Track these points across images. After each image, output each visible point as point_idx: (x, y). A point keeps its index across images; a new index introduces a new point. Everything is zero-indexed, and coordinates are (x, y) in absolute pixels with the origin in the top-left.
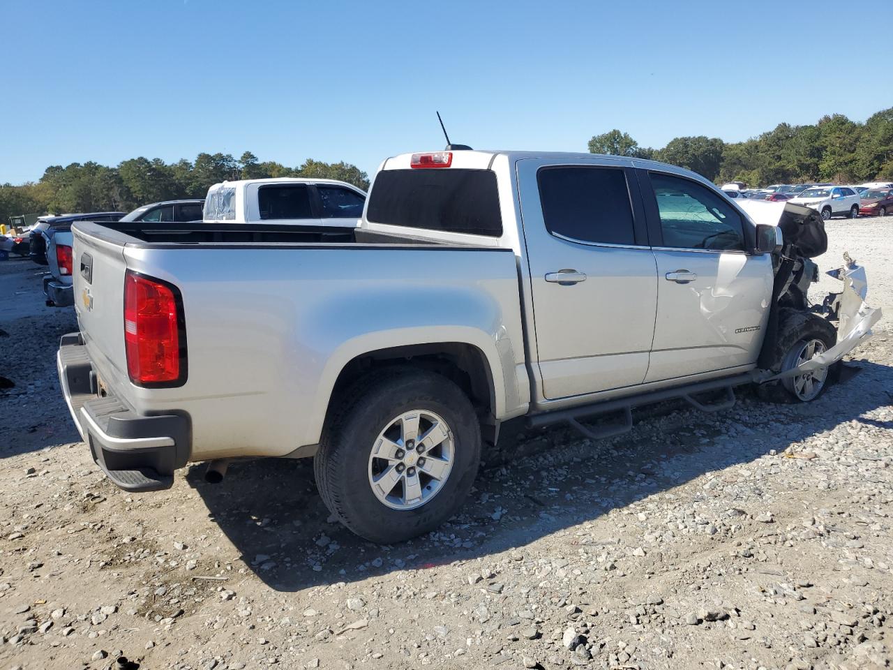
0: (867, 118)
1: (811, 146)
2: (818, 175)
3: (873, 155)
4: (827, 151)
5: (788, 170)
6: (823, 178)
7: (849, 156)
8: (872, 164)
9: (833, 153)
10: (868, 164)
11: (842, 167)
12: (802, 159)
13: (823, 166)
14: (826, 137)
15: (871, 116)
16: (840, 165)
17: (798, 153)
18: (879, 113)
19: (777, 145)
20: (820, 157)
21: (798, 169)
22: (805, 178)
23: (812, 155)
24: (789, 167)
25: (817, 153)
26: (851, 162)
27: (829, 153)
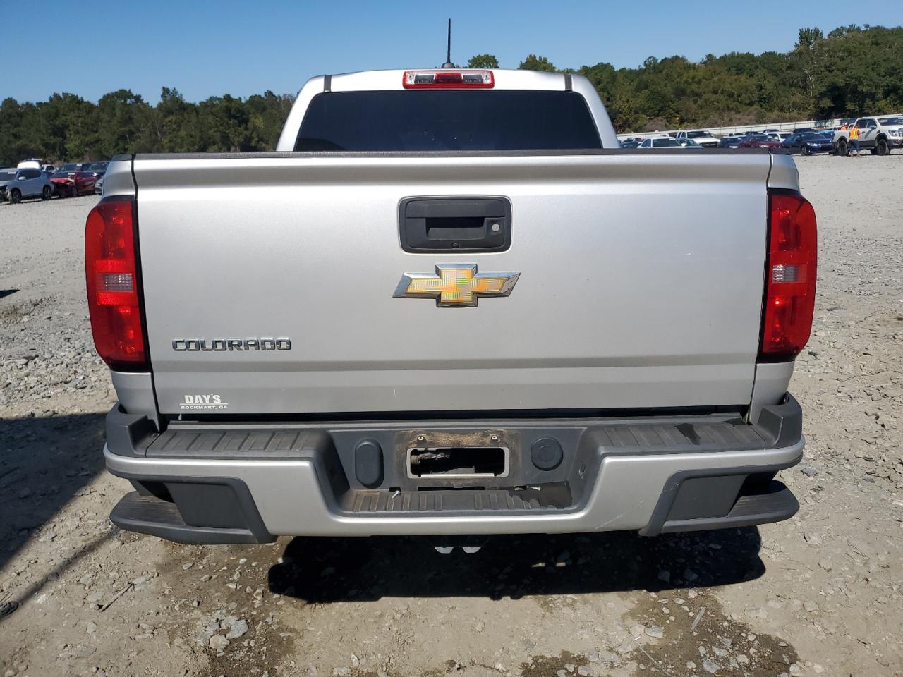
0: (98, 99)
1: (51, 124)
2: (66, 155)
3: (116, 136)
4: (70, 130)
5: (32, 149)
6: (72, 158)
7: (94, 136)
8: (117, 145)
9: (77, 132)
10: (114, 144)
11: (89, 147)
12: (45, 138)
13: (70, 146)
14: (65, 115)
15: (101, 97)
16: (87, 145)
17: (38, 130)
18: (108, 95)
19: (9, 122)
20: (64, 137)
21: (43, 149)
22: (54, 158)
23: (55, 134)
24: (32, 146)
25: (60, 131)
26: (97, 142)
27: (72, 132)
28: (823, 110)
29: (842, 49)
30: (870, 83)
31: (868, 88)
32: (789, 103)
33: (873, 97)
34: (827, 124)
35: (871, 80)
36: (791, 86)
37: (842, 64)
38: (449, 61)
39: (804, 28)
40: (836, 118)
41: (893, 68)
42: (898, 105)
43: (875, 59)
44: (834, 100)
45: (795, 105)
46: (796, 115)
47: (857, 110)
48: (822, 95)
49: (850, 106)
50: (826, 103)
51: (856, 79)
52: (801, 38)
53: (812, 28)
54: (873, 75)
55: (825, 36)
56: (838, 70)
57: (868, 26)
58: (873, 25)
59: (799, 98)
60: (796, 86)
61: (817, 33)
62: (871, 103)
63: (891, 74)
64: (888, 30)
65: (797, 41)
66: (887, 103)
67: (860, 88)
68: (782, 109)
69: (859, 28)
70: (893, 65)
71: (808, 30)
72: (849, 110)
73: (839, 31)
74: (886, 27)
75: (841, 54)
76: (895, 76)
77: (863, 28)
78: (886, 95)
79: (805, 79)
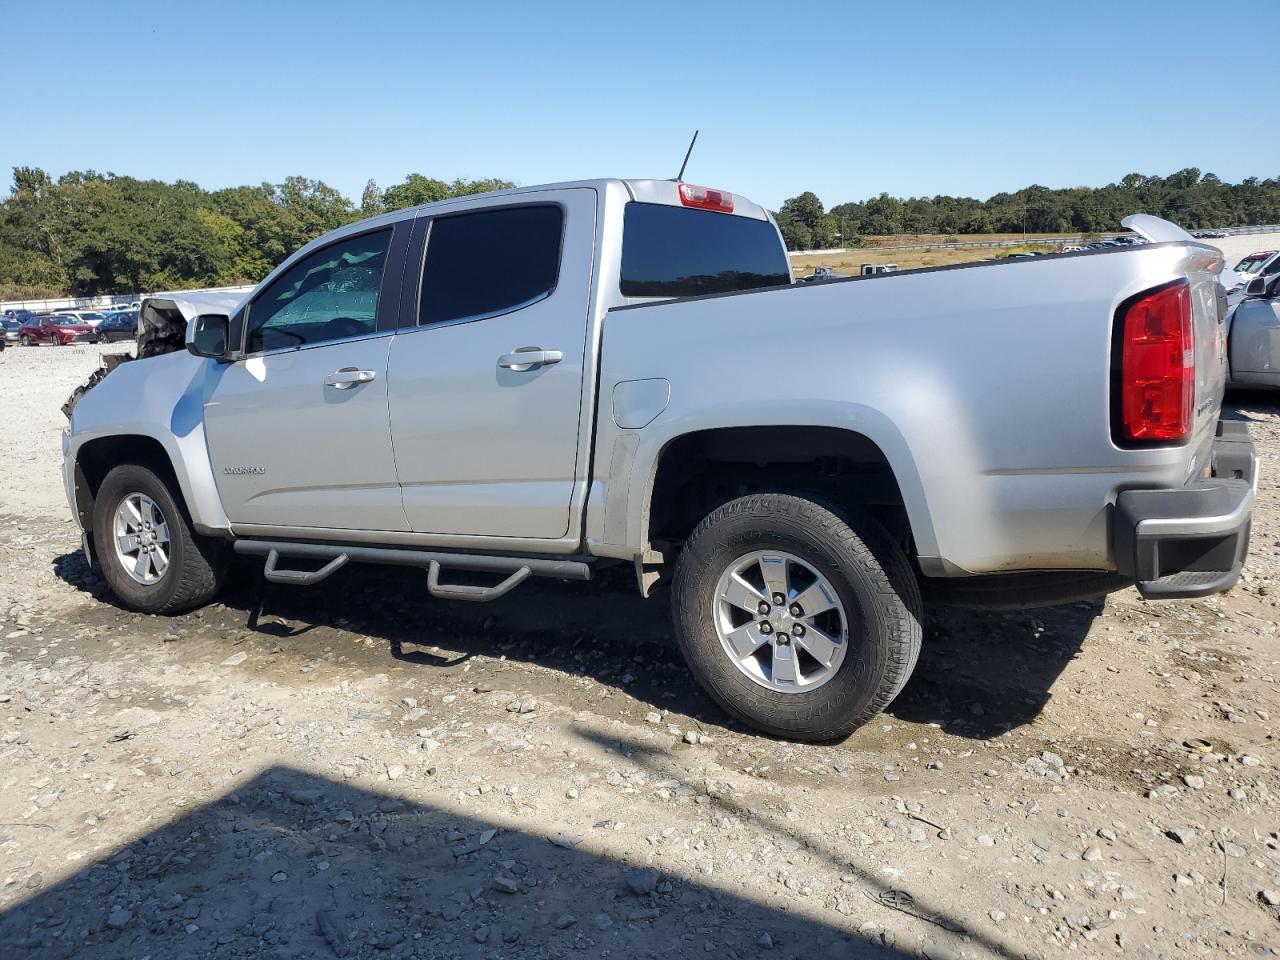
28: (82, 284)
29: (92, 202)
30: (140, 249)
31: (139, 256)
32: (28, 272)
33: (148, 268)
34: (94, 302)
35: (141, 246)
36: (25, 247)
37: (99, 223)
38: (680, 177)
39: (20, 167)
40: (104, 294)
41: (164, 232)
42: (181, 280)
43: (140, 218)
44: (97, 269)
45: (37, 277)
46: (44, 290)
47: (131, 284)
48: (78, 263)
49: (120, 279)
50: (86, 274)
51: (121, 243)
52: (18, 180)
53: (32, 168)
54: (142, 238)
55: (55, 181)
56: (93, 230)
57: (112, 175)
58: (120, 174)
59: (42, 265)
60: (33, 247)
61: (41, 177)
62: (147, 276)
63: (163, 241)
64: (140, 183)
65: (13, 183)
66: (165, 276)
67: (129, 255)
68: (18, 280)
69: (100, 177)
70: (163, 228)
71: (27, 170)
72: (119, 284)
73: (74, 177)
74: (137, 178)
75: (91, 209)
76: (168, 243)
77: (106, 177)
78: (163, 267)
79: (45, 239)
